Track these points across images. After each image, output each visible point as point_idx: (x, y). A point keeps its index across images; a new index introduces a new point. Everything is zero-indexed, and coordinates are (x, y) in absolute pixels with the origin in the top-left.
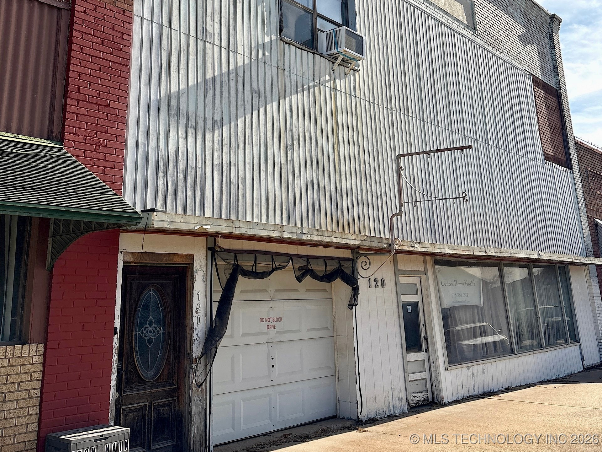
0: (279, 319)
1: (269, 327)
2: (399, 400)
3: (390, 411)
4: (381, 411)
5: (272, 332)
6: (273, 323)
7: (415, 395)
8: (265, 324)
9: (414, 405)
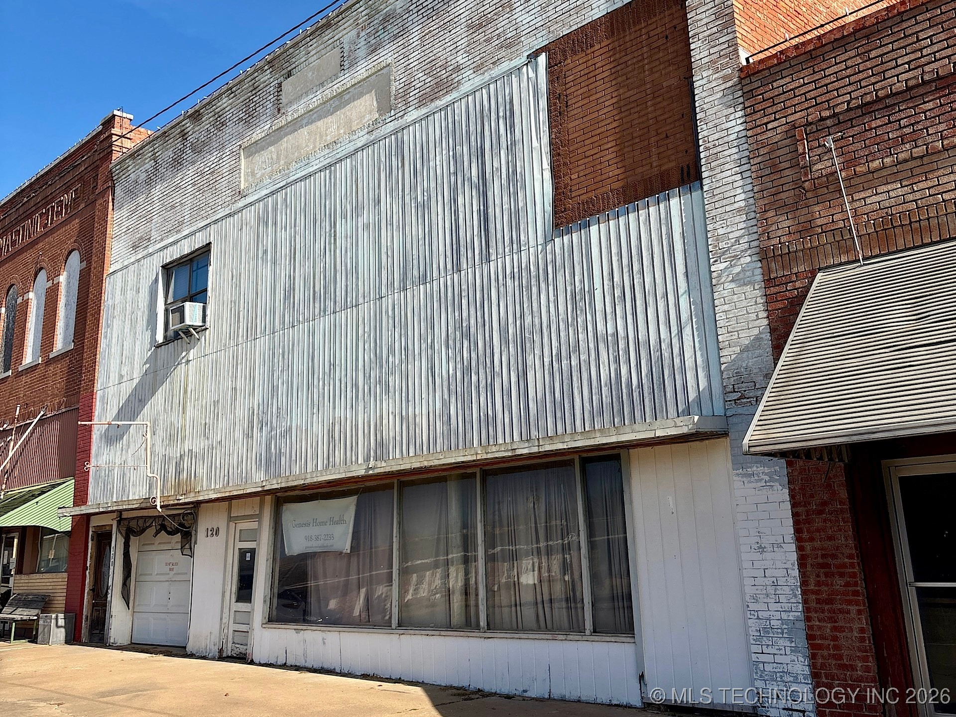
0: (177, 564)
1: (171, 570)
2: (214, 645)
3: (206, 652)
4: (201, 650)
5: (172, 573)
6: (173, 567)
7: (237, 646)
8: (168, 567)
9: (235, 655)
